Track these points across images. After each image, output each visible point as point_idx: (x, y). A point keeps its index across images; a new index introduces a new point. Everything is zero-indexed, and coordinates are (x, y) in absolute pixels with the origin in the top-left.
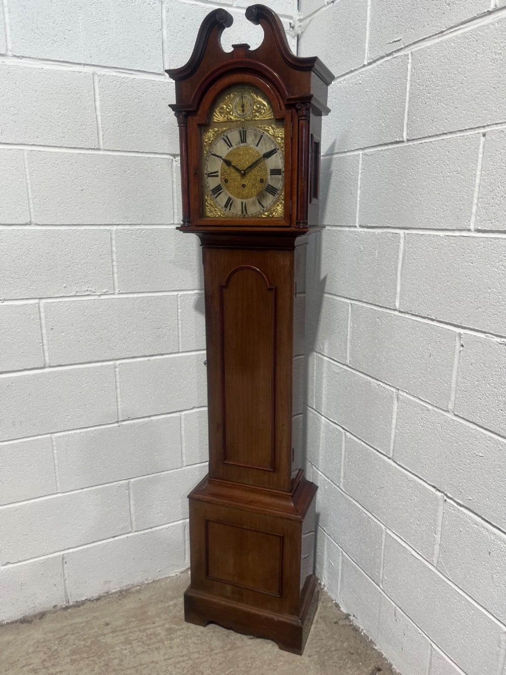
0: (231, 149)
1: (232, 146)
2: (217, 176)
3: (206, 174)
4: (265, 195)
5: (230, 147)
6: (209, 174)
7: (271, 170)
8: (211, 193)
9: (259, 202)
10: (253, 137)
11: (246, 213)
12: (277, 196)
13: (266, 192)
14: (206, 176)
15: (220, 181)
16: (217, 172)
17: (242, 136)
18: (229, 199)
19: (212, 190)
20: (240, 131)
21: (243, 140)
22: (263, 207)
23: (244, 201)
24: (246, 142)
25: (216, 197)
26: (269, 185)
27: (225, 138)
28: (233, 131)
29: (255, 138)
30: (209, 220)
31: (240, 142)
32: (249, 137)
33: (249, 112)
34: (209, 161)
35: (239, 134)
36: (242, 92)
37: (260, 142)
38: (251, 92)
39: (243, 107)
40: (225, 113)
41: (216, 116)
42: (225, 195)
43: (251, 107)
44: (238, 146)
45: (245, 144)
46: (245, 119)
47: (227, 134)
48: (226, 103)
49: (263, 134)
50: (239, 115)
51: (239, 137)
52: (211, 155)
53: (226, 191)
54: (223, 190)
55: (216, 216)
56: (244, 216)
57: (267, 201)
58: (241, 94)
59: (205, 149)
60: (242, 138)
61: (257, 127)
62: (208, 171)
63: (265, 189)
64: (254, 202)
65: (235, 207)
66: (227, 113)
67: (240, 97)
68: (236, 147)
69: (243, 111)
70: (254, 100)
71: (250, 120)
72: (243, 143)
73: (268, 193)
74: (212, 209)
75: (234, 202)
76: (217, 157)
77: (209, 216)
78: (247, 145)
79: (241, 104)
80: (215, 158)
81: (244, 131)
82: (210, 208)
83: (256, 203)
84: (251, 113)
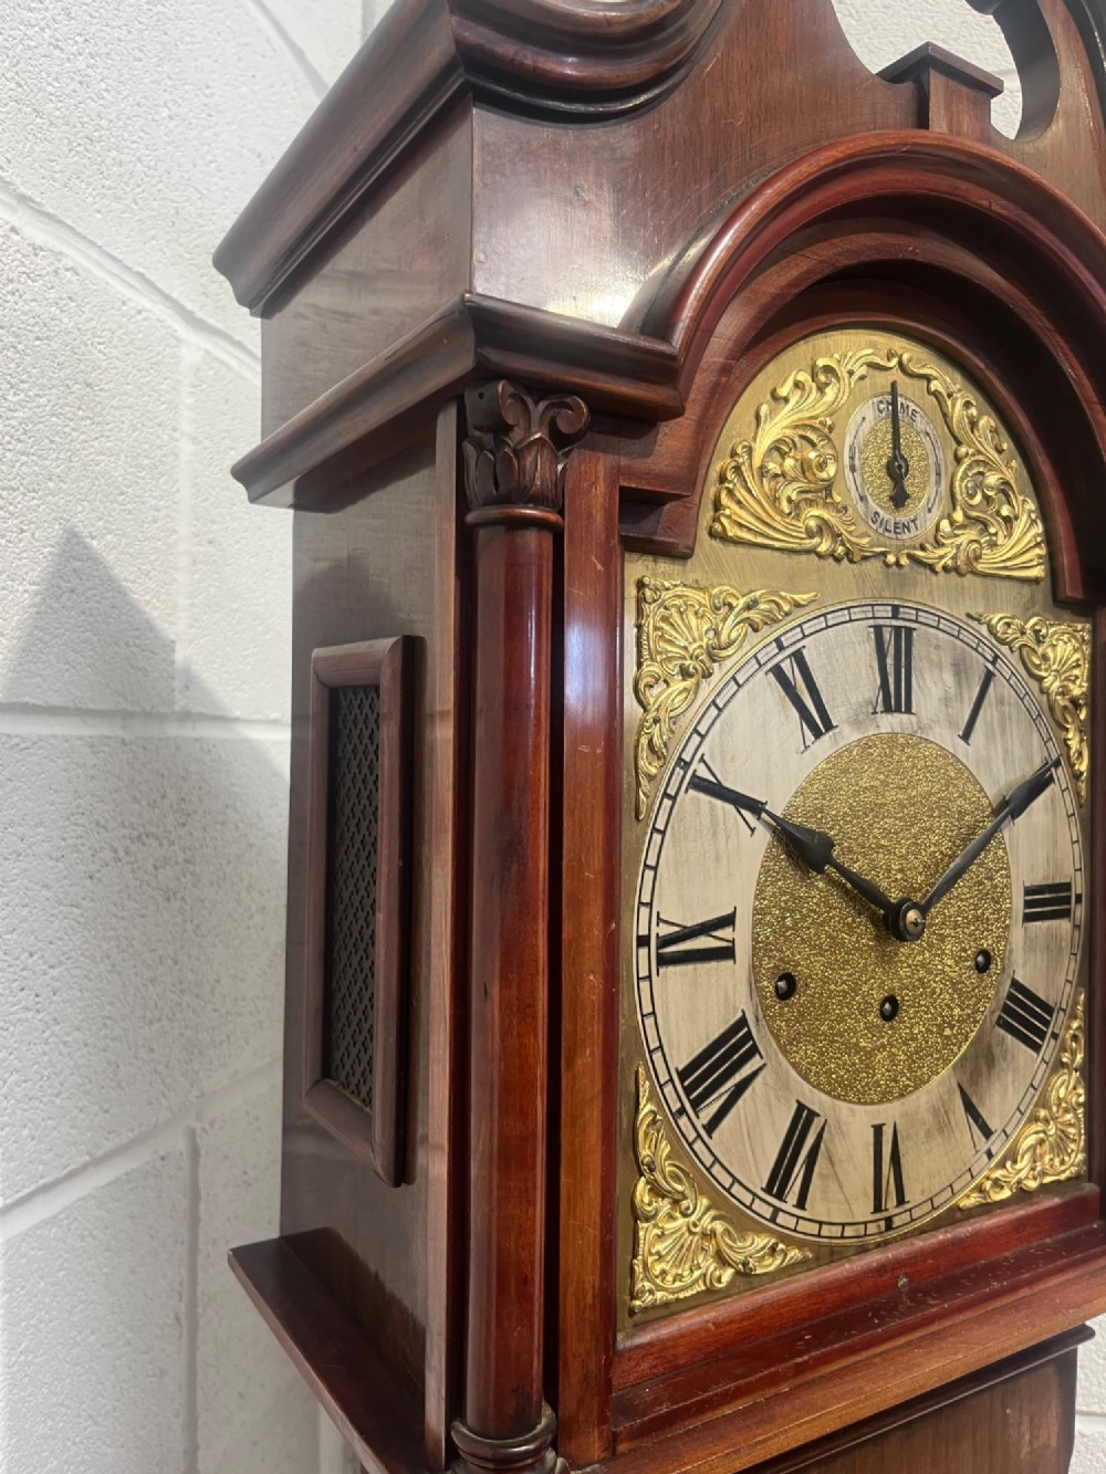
0: (825, 747)
1: (829, 726)
2: (727, 953)
3: (643, 941)
4: (997, 1050)
5: (818, 734)
6: (665, 941)
7: (1028, 891)
8: (673, 1097)
9: (970, 1108)
10: (948, 677)
11: (901, 1201)
12: (1049, 1047)
13: (1002, 1032)
14: (642, 960)
15: (744, 989)
16: (728, 921)
17: (890, 661)
18: (803, 1117)
19: (683, 1075)
20: (878, 630)
21: (895, 697)
22: (987, 1132)
23: (889, 1113)
24: (909, 711)
25: (711, 1127)
26: (1015, 984)
27: (786, 666)
28: (839, 621)
29: (959, 684)
30: (668, 1340)
31: (880, 708)
32: (927, 676)
33: (929, 515)
34: (673, 834)
35: (871, 646)
36: (897, 375)
37: (981, 712)
38: (940, 389)
39: (896, 470)
40: (800, 485)
41: (741, 493)
42: (772, 1094)
43: (938, 482)
44: (867, 731)
45: (904, 717)
46: (910, 556)
47: (804, 637)
48: (807, 422)
49: (993, 663)
50: (874, 523)
51: (871, 667)
52: (686, 791)
53: (780, 1064)
54: (761, 1063)
55: (719, 1280)
56: (889, 1226)
57: (1006, 1091)
58: (889, 390)
59: (650, 741)
60: (891, 680)
61: (965, 619)
62: (658, 913)
63: (997, 1014)
64: (942, 1111)
65: (838, 1169)
66: (807, 489)
67: (882, 406)
68: (856, 737)
69: (899, 499)
70: (954, 445)
71: (939, 568)
72: (896, 715)
73: (1009, 1037)
74: (683, 1235)
75: (830, 1132)
76: (730, 808)
77: (666, 1304)
78: (915, 728)
79: (889, 452)
80: (720, 812)
81: (897, 629)
82: (667, 1226)
83: (954, 1112)
84: (945, 525)
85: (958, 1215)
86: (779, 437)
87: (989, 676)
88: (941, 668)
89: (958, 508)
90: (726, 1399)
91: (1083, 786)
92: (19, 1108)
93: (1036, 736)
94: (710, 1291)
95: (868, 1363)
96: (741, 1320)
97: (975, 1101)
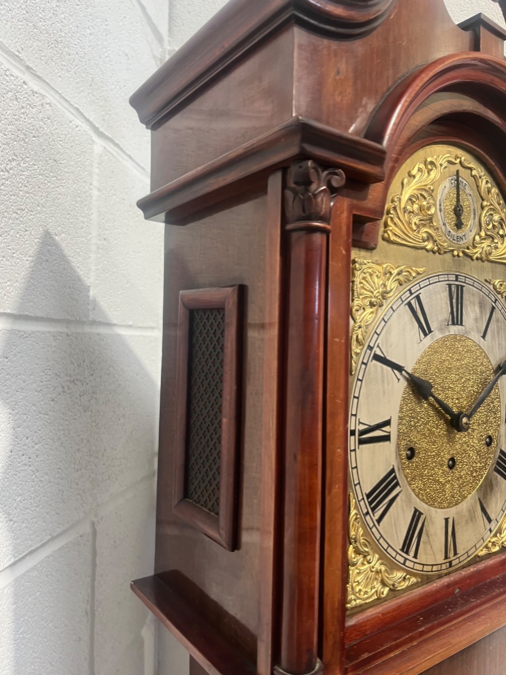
0: (428, 341)
1: (430, 331)
2: (387, 438)
3: (353, 433)
4: (494, 482)
5: (426, 335)
6: (362, 433)
8: (364, 506)
9: (483, 510)
10: (477, 309)
11: (455, 554)
13: (496, 474)
14: (352, 441)
15: (394, 455)
16: (387, 423)
17: (454, 301)
18: (417, 515)
19: (368, 496)
20: (450, 285)
21: (456, 318)
22: (490, 520)
23: (451, 512)
24: (461, 324)
25: (379, 520)
26: (502, 452)
27: (413, 302)
28: (434, 281)
29: (481, 312)
30: (363, 622)
31: (450, 323)
32: (469, 308)
33: (470, 233)
34: (366, 382)
35: (447, 294)
36: (458, 167)
37: (490, 326)
38: (477, 174)
39: (458, 211)
40: (420, 217)
41: (396, 220)
42: (404, 504)
43: (474, 218)
44: (445, 334)
45: (460, 327)
46: (464, 252)
47: (421, 288)
48: (423, 188)
49: (495, 303)
50: (449, 236)
51: (447, 303)
52: (371, 361)
53: (407, 490)
54: (400, 489)
55: (383, 594)
56: (451, 566)
57: (497, 501)
58: (455, 174)
59: (357, 336)
60: (455, 309)
61: (484, 281)
62: (359, 420)
63: (494, 465)
64: (472, 511)
65: (430, 539)
66: (422, 219)
67: (453, 181)
68: (441, 336)
69: (459, 225)
70: (481, 201)
71: (475, 257)
72: (457, 326)
73: (499, 476)
74: (368, 572)
75: (427, 522)
76: (389, 369)
77: (361, 606)
78: (464, 332)
79: (455, 203)
80: (385, 371)
81: (458, 286)
82: (361, 568)
83: (477, 511)
84: (477, 238)
85: (478, 559)
86: (412, 194)
87: (493, 308)
88: (474, 305)
89: (483, 230)
90: (391, 650)
92: (21, 513)
94: (378, 599)
95: (449, 630)
96: (392, 612)
97: (485, 506)
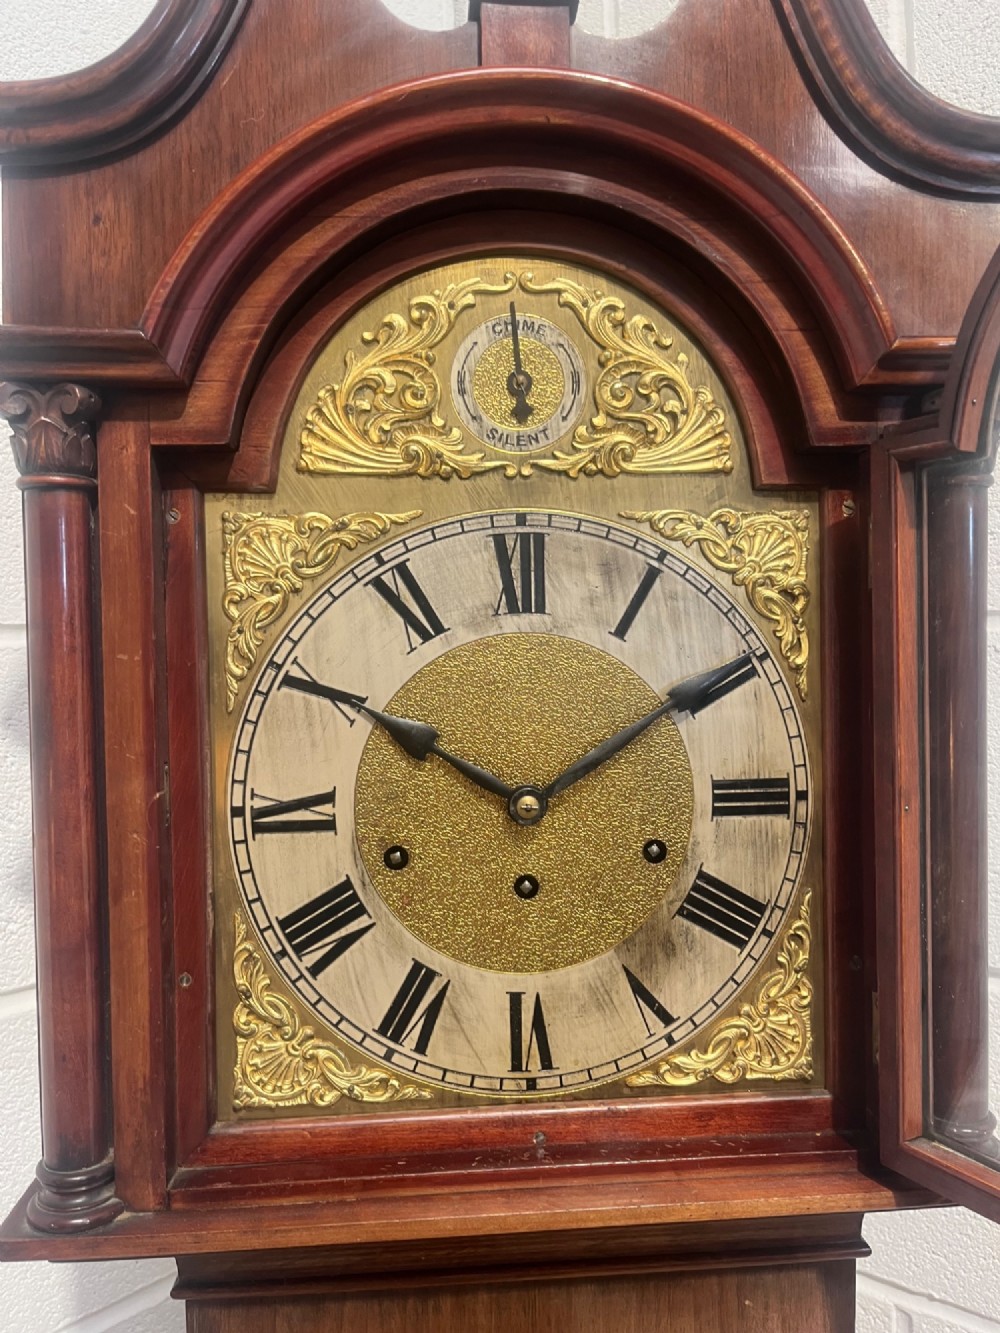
0: (436, 647)
1: (439, 629)
2: (329, 825)
3: (238, 812)
4: (679, 941)
6: (259, 812)
7: (716, 785)
8: (274, 940)
9: (639, 990)
10: (595, 578)
11: (547, 1063)
12: (758, 945)
13: (686, 923)
14: (236, 827)
15: (348, 858)
16: (329, 798)
17: (516, 566)
18: (420, 977)
19: (284, 923)
20: (499, 537)
21: (523, 599)
22: (667, 1018)
23: (530, 984)
24: (541, 609)
25: (317, 969)
26: (702, 875)
27: (387, 578)
28: (448, 533)
29: (609, 583)
30: (262, 1136)
31: (503, 609)
32: (564, 578)
33: (562, 424)
34: (265, 724)
35: (489, 555)
36: (518, 296)
37: (643, 609)
38: (573, 300)
39: (518, 386)
40: (392, 416)
41: (322, 428)
42: (383, 951)
43: (576, 390)
44: (487, 631)
45: (536, 618)
46: (534, 466)
47: (408, 551)
48: (400, 358)
49: (660, 559)
50: (490, 439)
51: (491, 573)
52: (279, 688)
53: (392, 925)
54: (370, 922)
55: (322, 1098)
56: (532, 1087)
57: (692, 982)
58: (509, 311)
59: (236, 647)
60: (517, 584)
61: (616, 518)
62: (252, 790)
63: (678, 905)
64: (602, 990)
65: (465, 1026)
66: (403, 418)
67: (497, 328)
68: (472, 637)
69: (523, 413)
70: (597, 350)
71: (572, 473)
72: (524, 615)
73: (697, 929)
74: (282, 1054)
75: (454, 991)
76: (326, 702)
77: (269, 1108)
78: (550, 626)
79: (510, 368)
80: (315, 707)
81: (525, 537)
82: (265, 1045)
83: (617, 992)
84: (582, 430)
85: (626, 1091)
86: (365, 375)
87: (652, 575)
88: (583, 569)
89: (601, 412)
91: (803, 679)
93: (727, 629)
94: (312, 1104)
96: (341, 1135)
97: (647, 985)
